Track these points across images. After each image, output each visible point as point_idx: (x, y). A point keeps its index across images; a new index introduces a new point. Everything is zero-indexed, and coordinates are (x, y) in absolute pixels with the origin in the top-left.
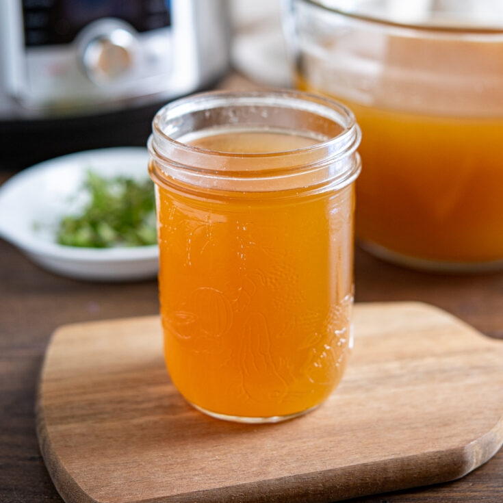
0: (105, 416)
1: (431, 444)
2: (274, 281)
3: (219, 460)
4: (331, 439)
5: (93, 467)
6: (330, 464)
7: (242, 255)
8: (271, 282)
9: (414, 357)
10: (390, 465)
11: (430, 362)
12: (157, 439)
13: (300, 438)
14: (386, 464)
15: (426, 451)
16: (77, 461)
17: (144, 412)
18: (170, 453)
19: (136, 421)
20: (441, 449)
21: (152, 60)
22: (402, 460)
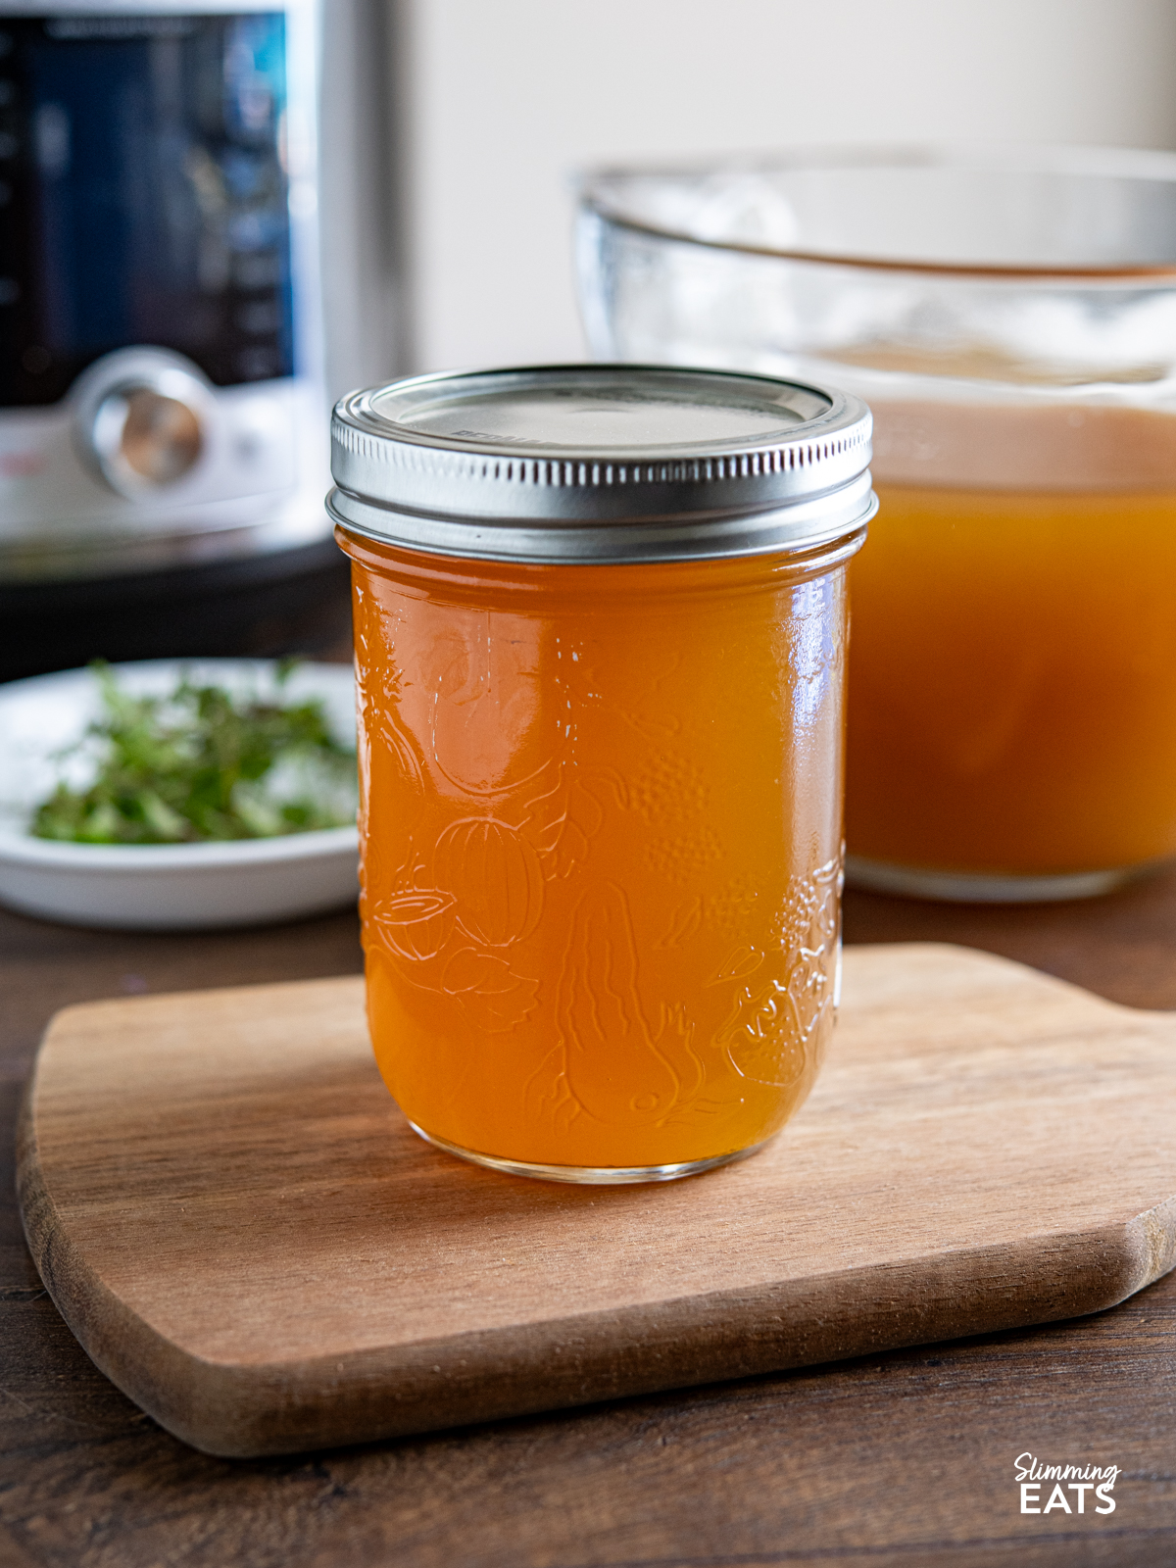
0: (203, 1183)
1: (1040, 1221)
2: (647, 797)
3: (510, 1267)
4: (789, 1216)
5: (186, 1290)
6: (795, 1268)
7: (568, 727)
8: (643, 803)
9: (952, 1048)
10: (947, 1269)
11: (993, 1058)
12: (343, 1226)
13: (708, 1216)
14: (935, 1265)
15: (1031, 1235)
16: (142, 1278)
17: (301, 1174)
18: (382, 1254)
19: (282, 1192)
20: (1069, 1231)
21: (247, 449)
22: (976, 1255)
